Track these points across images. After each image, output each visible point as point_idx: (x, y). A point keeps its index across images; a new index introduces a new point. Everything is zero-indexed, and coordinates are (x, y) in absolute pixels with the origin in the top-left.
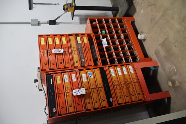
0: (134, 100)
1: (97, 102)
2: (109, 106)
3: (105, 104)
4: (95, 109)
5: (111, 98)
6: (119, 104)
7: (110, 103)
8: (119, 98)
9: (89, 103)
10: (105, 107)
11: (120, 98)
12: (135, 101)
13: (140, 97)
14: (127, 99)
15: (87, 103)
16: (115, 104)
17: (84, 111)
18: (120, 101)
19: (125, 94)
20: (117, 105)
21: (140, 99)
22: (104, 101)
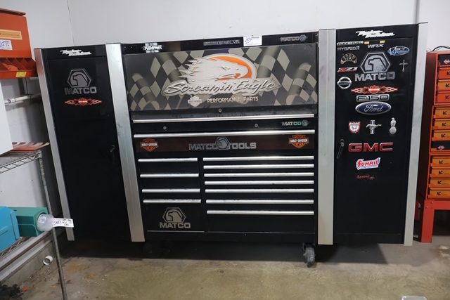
0: (431, 181)
1: (443, 125)
2: (432, 142)
3: (437, 136)
4: (434, 120)
5: (443, 148)
6: (432, 157)
7: (436, 144)
8: (441, 160)
9: (444, 113)
10: (433, 136)
11: (440, 162)
12: (429, 183)
13: (433, 194)
14: (435, 172)
15: (445, 111)
16: (432, 151)
17: (435, 104)
18: (436, 161)
19: (444, 172)
20: (431, 154)
21: (431, 192)
22: (442, 136)
